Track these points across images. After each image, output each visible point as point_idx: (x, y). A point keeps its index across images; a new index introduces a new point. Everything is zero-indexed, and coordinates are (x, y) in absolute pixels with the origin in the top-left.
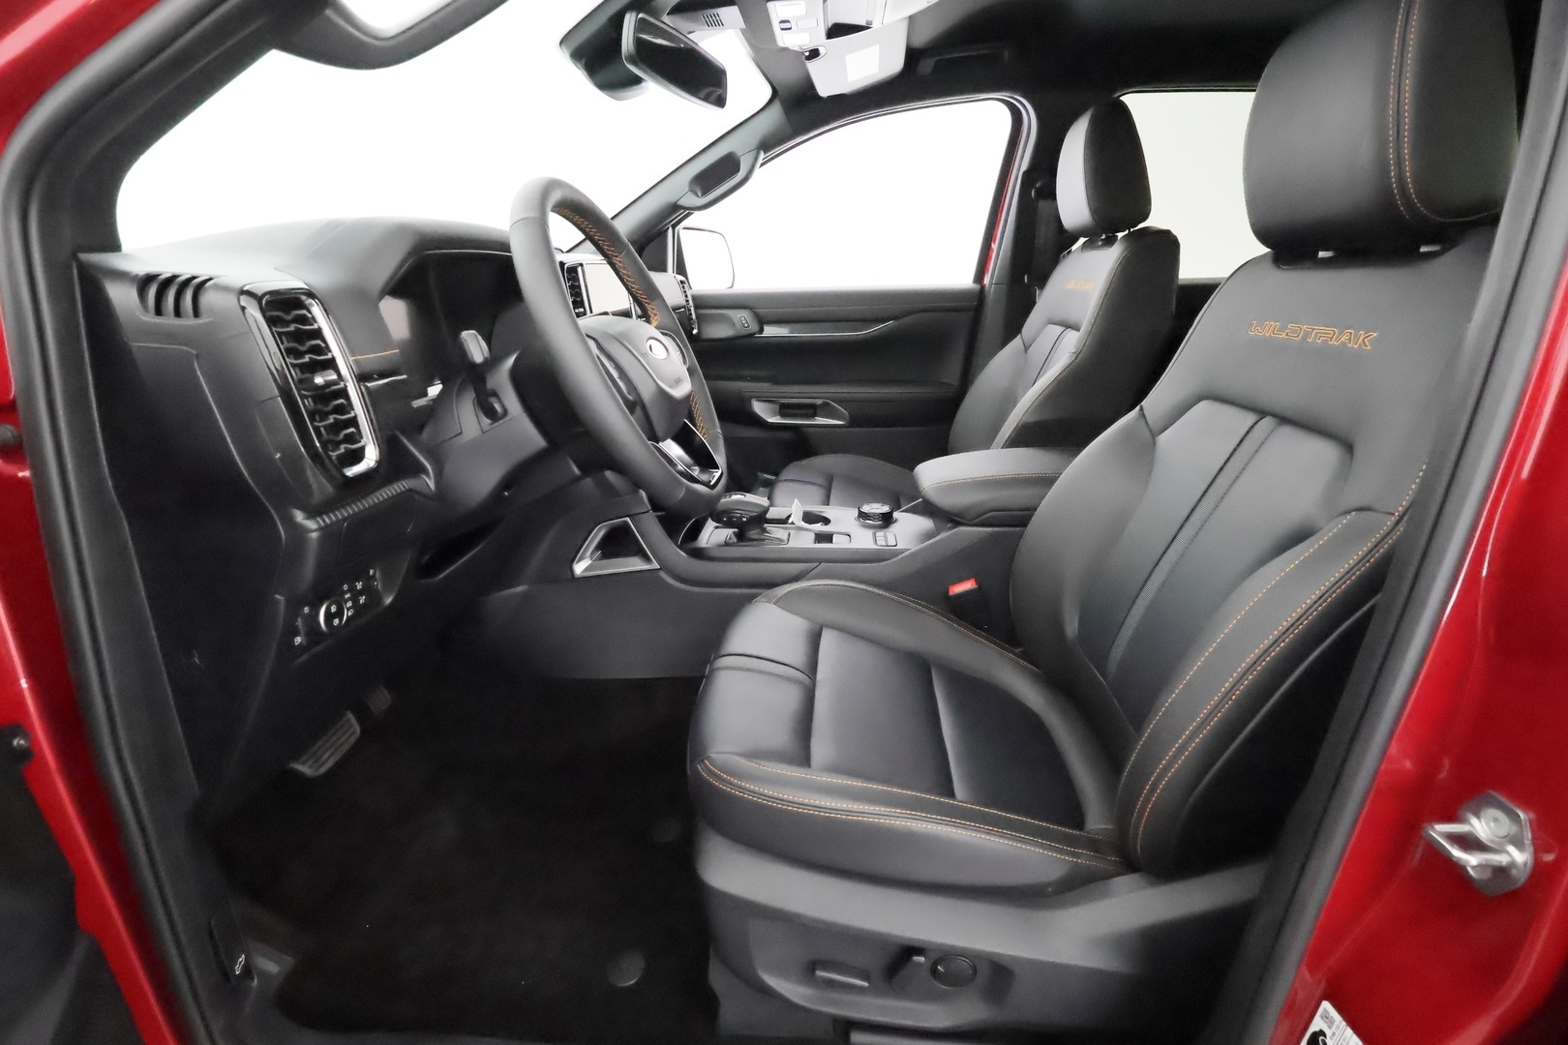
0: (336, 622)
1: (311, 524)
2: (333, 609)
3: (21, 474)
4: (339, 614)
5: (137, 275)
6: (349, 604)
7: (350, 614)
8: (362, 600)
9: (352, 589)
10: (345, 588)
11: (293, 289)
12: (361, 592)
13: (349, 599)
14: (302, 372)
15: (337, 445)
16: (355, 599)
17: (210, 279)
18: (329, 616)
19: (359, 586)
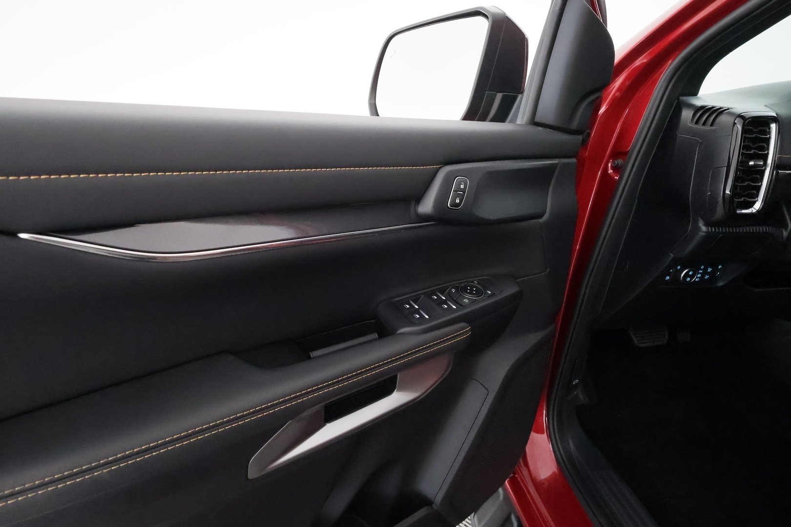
0: (688, 279)
1: (704, 228)
2: (691, 273)
3: (615, 178)
4: (692, 277)
5: (697, 106)
6: (699, 276)
7: (697, 280)
8: (707, 277)
9: (705, 269)
10: (702, 267)
11: (768, 116)
12: (708, 273)
13: (700, 273)
14: (745, 158)
15: (741, 196)
16: (703, 275)
17: (728, 109)
18: (687, 275)
19: (709, 270)
